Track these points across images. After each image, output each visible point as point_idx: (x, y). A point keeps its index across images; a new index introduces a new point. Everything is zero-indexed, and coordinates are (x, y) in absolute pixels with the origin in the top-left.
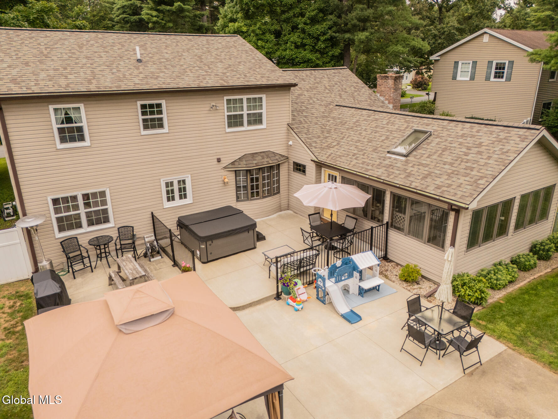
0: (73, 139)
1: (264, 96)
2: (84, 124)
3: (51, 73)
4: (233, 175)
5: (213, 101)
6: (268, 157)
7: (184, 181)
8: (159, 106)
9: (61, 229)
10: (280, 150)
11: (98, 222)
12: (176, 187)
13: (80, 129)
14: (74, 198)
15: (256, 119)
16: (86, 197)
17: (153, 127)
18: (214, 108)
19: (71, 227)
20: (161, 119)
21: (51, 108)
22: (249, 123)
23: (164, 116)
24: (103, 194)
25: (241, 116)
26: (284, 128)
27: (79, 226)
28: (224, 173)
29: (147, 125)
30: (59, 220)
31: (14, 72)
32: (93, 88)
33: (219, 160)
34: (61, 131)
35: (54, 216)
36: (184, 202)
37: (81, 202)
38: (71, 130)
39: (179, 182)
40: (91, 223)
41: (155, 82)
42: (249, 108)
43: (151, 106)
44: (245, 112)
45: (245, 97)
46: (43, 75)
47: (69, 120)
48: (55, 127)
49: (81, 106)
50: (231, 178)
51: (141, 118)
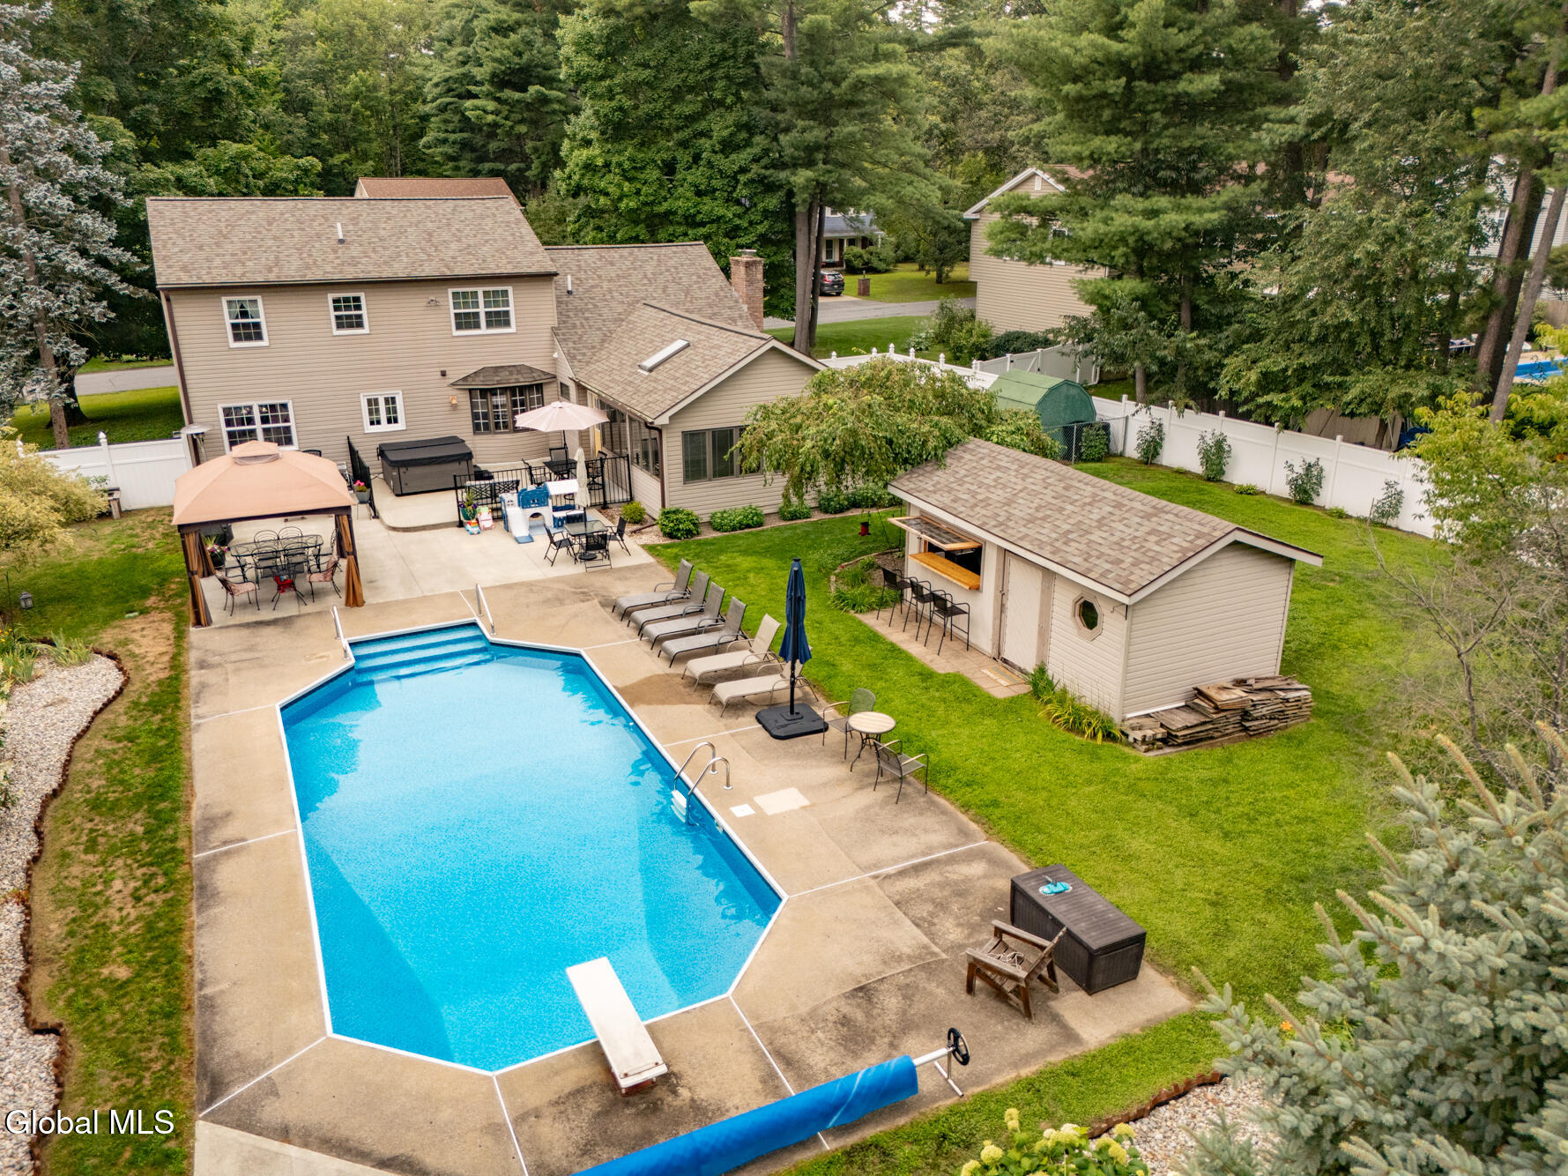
0: (248, 338)
1: (510, 289)
2: (262, 320)
3: (228, 258)
4: (467, 395)
5: (432, 294)
6: (519, 372)
7: (393, 399)
8: (357, 299)
10: (541, 364)
12: (382, 406)
13: (257, 325)
14: (248, 409)
15: (499, 319)
16: (262, 409)
17: (350, 326)
18: (433, 304)
20: (360, 317)
21: (224, 300)
22: (489, 324)
23: (364, 312)
24: (284, 406)
25: (476, 314)
26: (547, 334)
28: (452, 392)
29: (341, 323)
30: (230, 434)
31: (186, 258)
32: (272, 277)
33: (443, 374)
34: (235, 326)
35: (225, 430)
36: (393, 427)
37: (256, 415)
38: (246, 326)
39: (387, 400)
41: (352, 269)
42: (487, 304)
43: (346, 300)
44: (482, 310)
45: (480, 290)
46: (218, 261)
47: (244, 314)
48: (228, 322)
49: (259, 298)
50: (464, 400)
51: (333, 314)
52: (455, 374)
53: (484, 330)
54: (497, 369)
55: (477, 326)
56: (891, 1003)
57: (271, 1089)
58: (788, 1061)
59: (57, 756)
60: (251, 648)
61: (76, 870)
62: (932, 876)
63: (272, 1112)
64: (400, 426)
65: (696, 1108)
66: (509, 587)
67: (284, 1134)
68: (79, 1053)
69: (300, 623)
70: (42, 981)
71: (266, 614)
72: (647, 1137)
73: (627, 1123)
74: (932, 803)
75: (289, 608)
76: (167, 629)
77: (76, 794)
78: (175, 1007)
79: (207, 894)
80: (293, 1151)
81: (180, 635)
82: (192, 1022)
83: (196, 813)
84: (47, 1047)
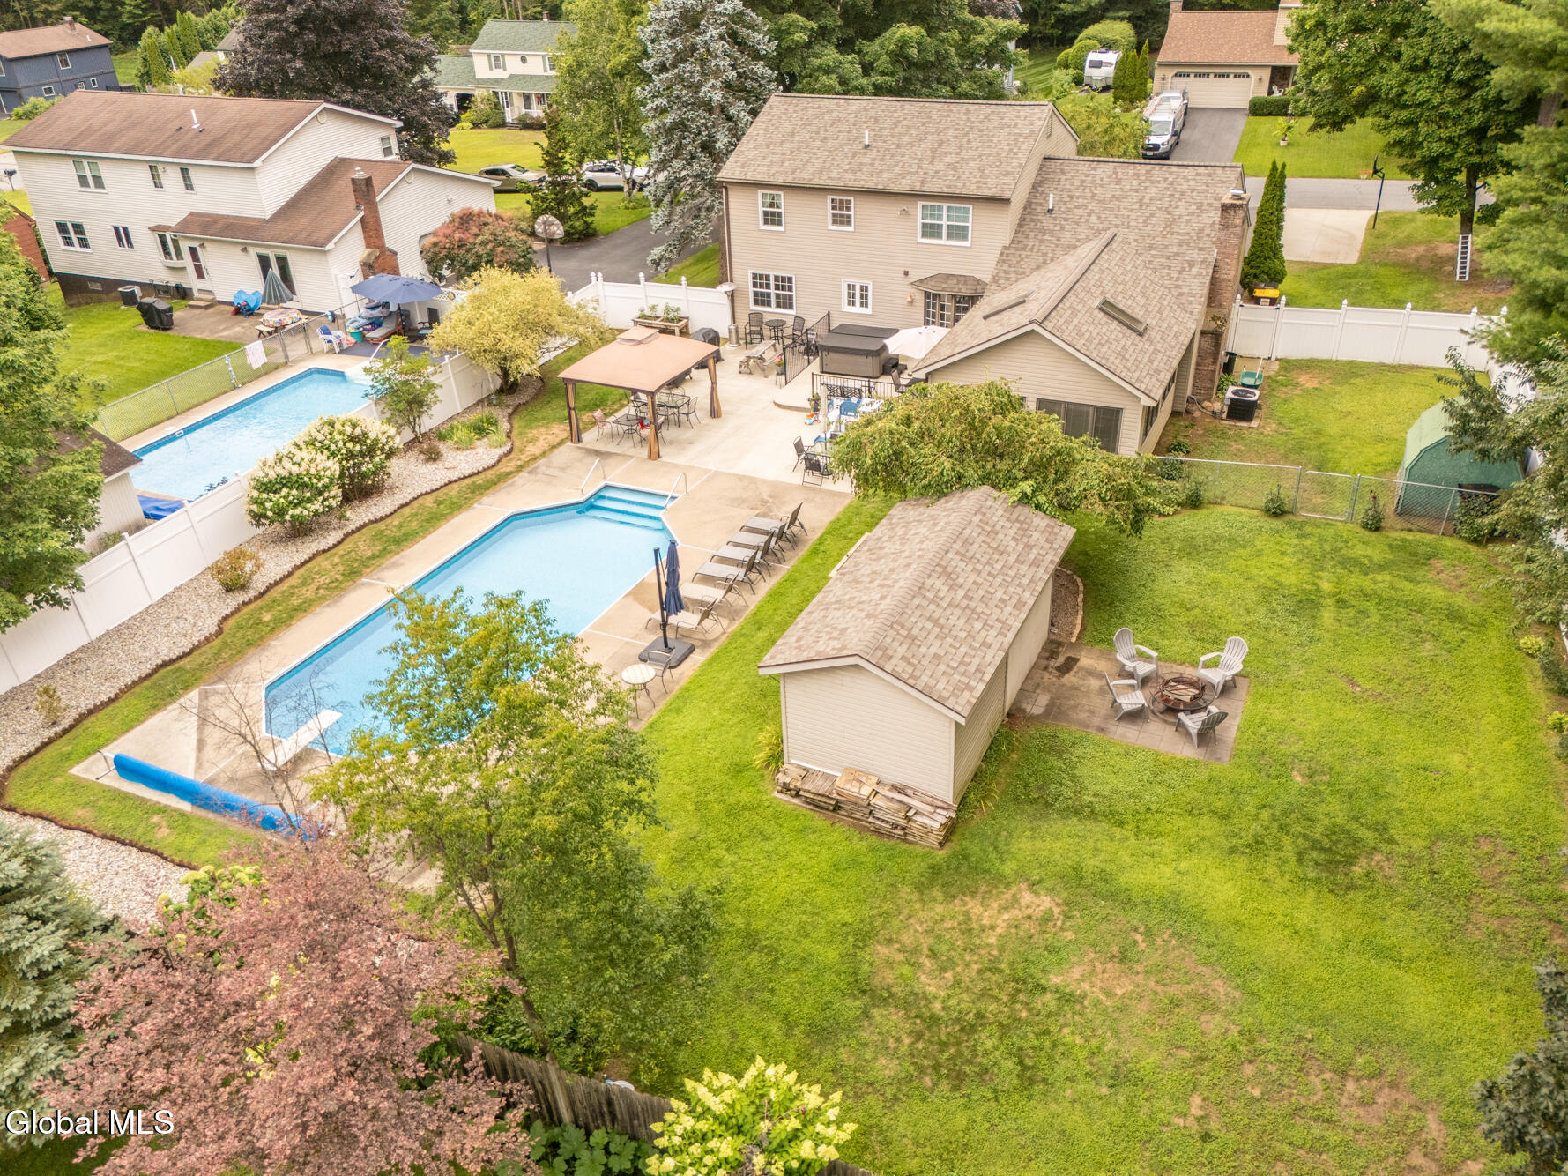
0: (773, 223)
1: (970, 208)
2: (783, 210)
3: (777, 157)
4: (922, 295)
5: (905, 205)
6: (966, 283)
7: (866, 287)
8: (849, 203)
9: (756, 302)
11: (785, 306)
12: (858, 292)
13: (779, 214)
14: (768, 277)
15: (958, 233)
16: (776, 278)
17: (842, 223)
18: (906, 213)
19: (763, 304)
20: (849, 216)
21: (763, 193)
22: (949, 237)
23: (852, 213)
24: (790, 279)
25: (940, 226)
26: (997, 252)
27: (769, 304)
28: (911, 290)
29: (837, 220)
30: (756, 294)
32: (790, 179)
33: (906, 273)
34: (766, 213)
35: (751, 289)
36: (864, 310)
37: (772, 283)
38: (773, 214)
39: (862, 287)
40: (778, 305)
41: (849, 177)
42: (949, 218)
43: (841, 201)
44: (945, 222)
45: (945, 205)
46: (768, 160)
47: (772, 205)
48: (761, 209)
49: (782, 194)
50: (920, 298)
51: (830, 211)
52: (915, 276)
53: (944, 241)
54: (949, 276)
55: (939, 236)
57: (226, 692)
60: (563, 469)
61: (326, 563)
63: (214, 701)
64: (868, 311)
68: (215, 641)
70: (251, 607)
71: (607, 447)
76: (563, 437)
79: (337, 599)
80: (195, 717)
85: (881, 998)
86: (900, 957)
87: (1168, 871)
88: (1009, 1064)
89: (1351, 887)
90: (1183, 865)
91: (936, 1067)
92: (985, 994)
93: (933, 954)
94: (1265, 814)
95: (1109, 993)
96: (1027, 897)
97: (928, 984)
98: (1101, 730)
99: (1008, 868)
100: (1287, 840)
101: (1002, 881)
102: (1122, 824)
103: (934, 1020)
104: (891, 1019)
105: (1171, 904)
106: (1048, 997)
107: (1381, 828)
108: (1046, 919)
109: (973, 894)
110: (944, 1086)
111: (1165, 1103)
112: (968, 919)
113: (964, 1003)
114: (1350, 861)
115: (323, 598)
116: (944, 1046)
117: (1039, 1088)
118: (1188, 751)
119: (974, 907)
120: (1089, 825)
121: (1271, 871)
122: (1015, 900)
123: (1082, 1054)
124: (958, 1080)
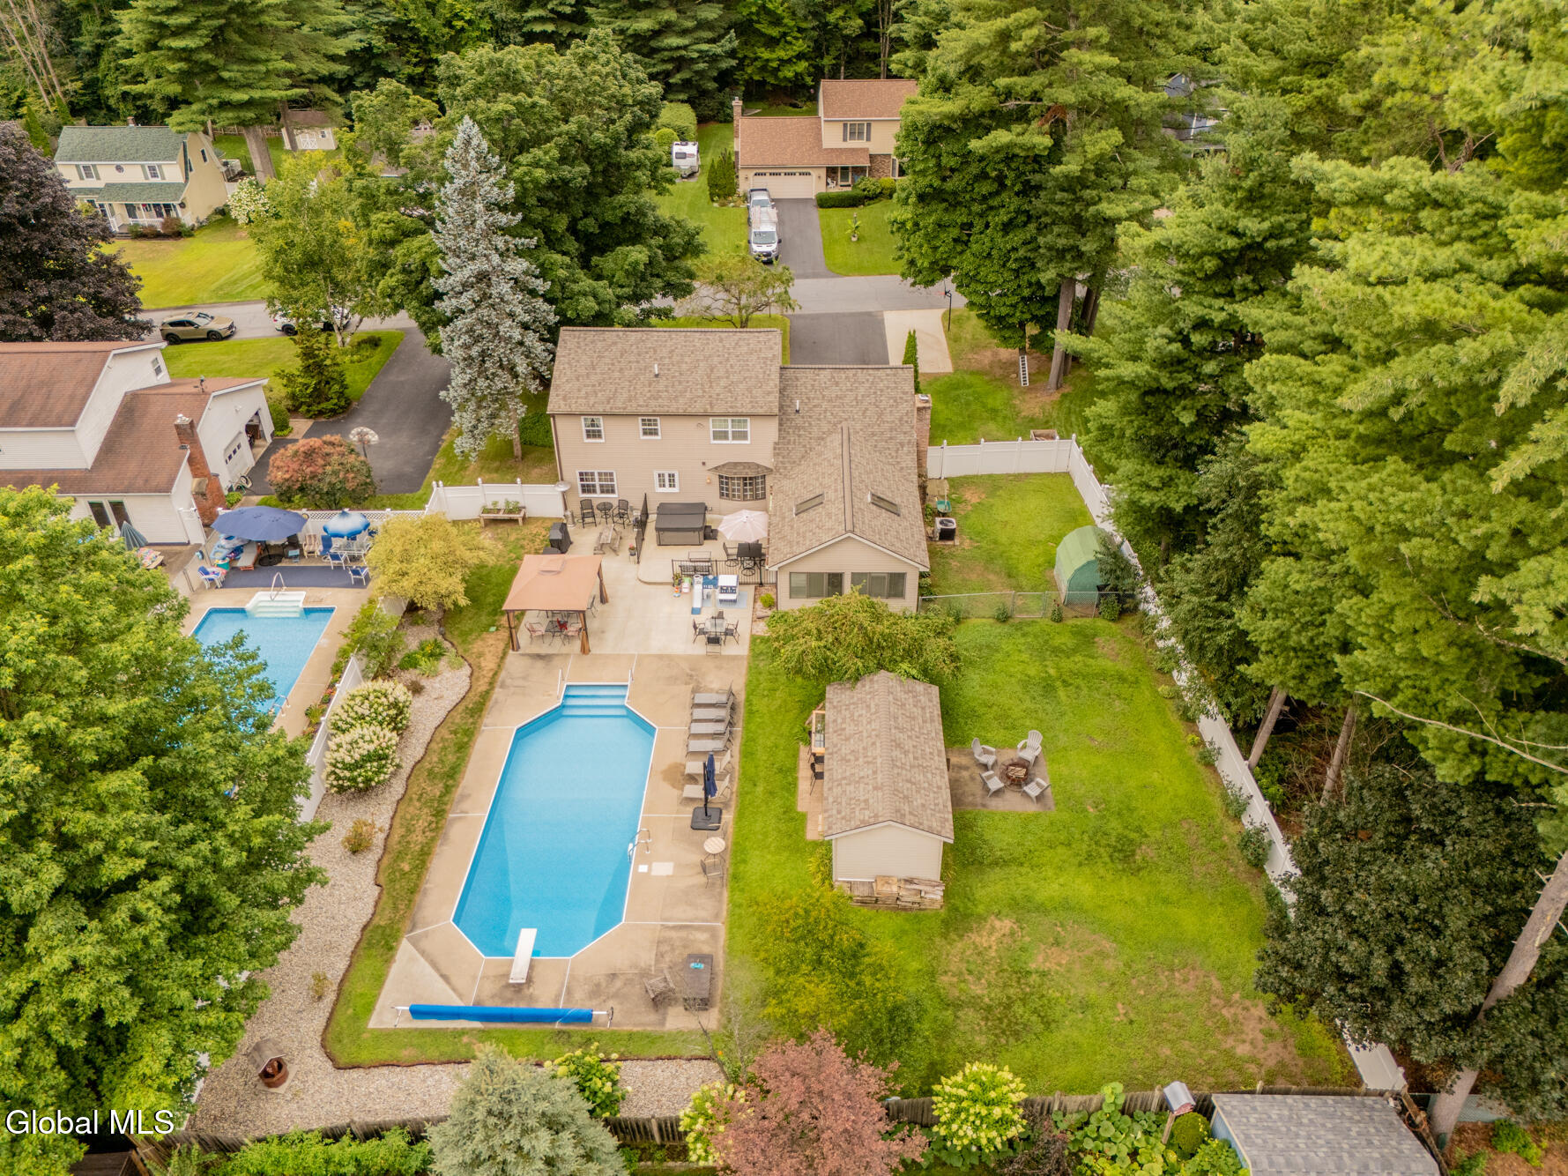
0: (594, 437)
1: (748, 420)
2: (602, 429)
3: (589, 389)
4: (717, 477)
5: (700, 422)
6: (753, 468)
7: (674, 475)
8: (655, 422)
9: (583, 492)
10: (765, 463)
11: (607, 492)
12: (667, 478)
13: (599, 431)
14: (593, 474)
15: (742, 435)
16: (600, 474)
17: (650, 435)
18: (701, 426)
19: (589, 492)
20: (656, 430)
21: (583, 419)
22: (734, 438)
23: (659, 428)
24: (611, 474)
25: (727, 432)
26: (771, 446)
27: (594, 492)
28: (708, 475)
29: (646, 433)
30: (583, 486)
32: (608, 409)
33: (704, 464)
34: (587, 432)
35: (579, 483)
36: (673, 490)
37: (597, 477)
38: (593, 431)
39: (670, 474)
40: (602, 492)
41: (654, 404)
42: (733, 427)
43: (649, 421)
44: (730, 430)
45: (729, 420)
47: (593, 426)
48: (585, 429)
49: (601, 419)
50: (716, 480)
52: (711, 465)
53: (730, 441)
54: (736, 464)
55: (726, 438)
56: (618, 983)
57: (426, 935)
58: (569, 992)
59: (427, 737)
60: (525, 678)
61: (411, 809)
62: (683, 934)
63: (425, 944)
64: (676, 490)
65: (531, 997)
66: (660, 657)
67: (423, 953)
68: (385, 898)
69: (556, 661)
70: (385, 861)
71: (544, 649)
72: (511, 1000)
73: (508, 994)
74: (721, 894)
75: (555, 646)
76: (502, 646)
77: (427, 765)
78: (413, 891)
79: (445, 838)
80: (422, 960)
81: (505, 654)
82: (417, 898)
83: (459, 790)
84: (377, 890)
85: (957, 1005)
86: (955, 979)
87: (1056, 886)
88: (1034, 1018)
89: (1139, 869)
90: (1061, 880)
91: (1003, 1032)
92: (1005, 986)
93: (970, 972)
94: (1086, 837)
95: (1060, 965)
96: (998, 924)
97: (977, 990)
98: (984, 806)
99: (981, 909)
100: (1102, 850)
101: (981, 918)
102: (1022, 864)
103: (989, 1009)
104: (969, 1015)
105: (1066, 905)
106: (1034, 976)
107: (1139, 829)
108: (1012, 934)
109: (971, 930)
110: (1012, 1040)
111: (1108, 1013)
112: (976, 947)
113: (996, 993)
114: (1133, 854)
115: (433, 839)
116: (1001, 1020)
117: (1053, 1026)
118: (1032, 808)
119: (974, 937)
120: (1007, 870)
121: (1102, 872)
122: (993, 927)
123: (1063, 1001)
124: (1016, 1034)
